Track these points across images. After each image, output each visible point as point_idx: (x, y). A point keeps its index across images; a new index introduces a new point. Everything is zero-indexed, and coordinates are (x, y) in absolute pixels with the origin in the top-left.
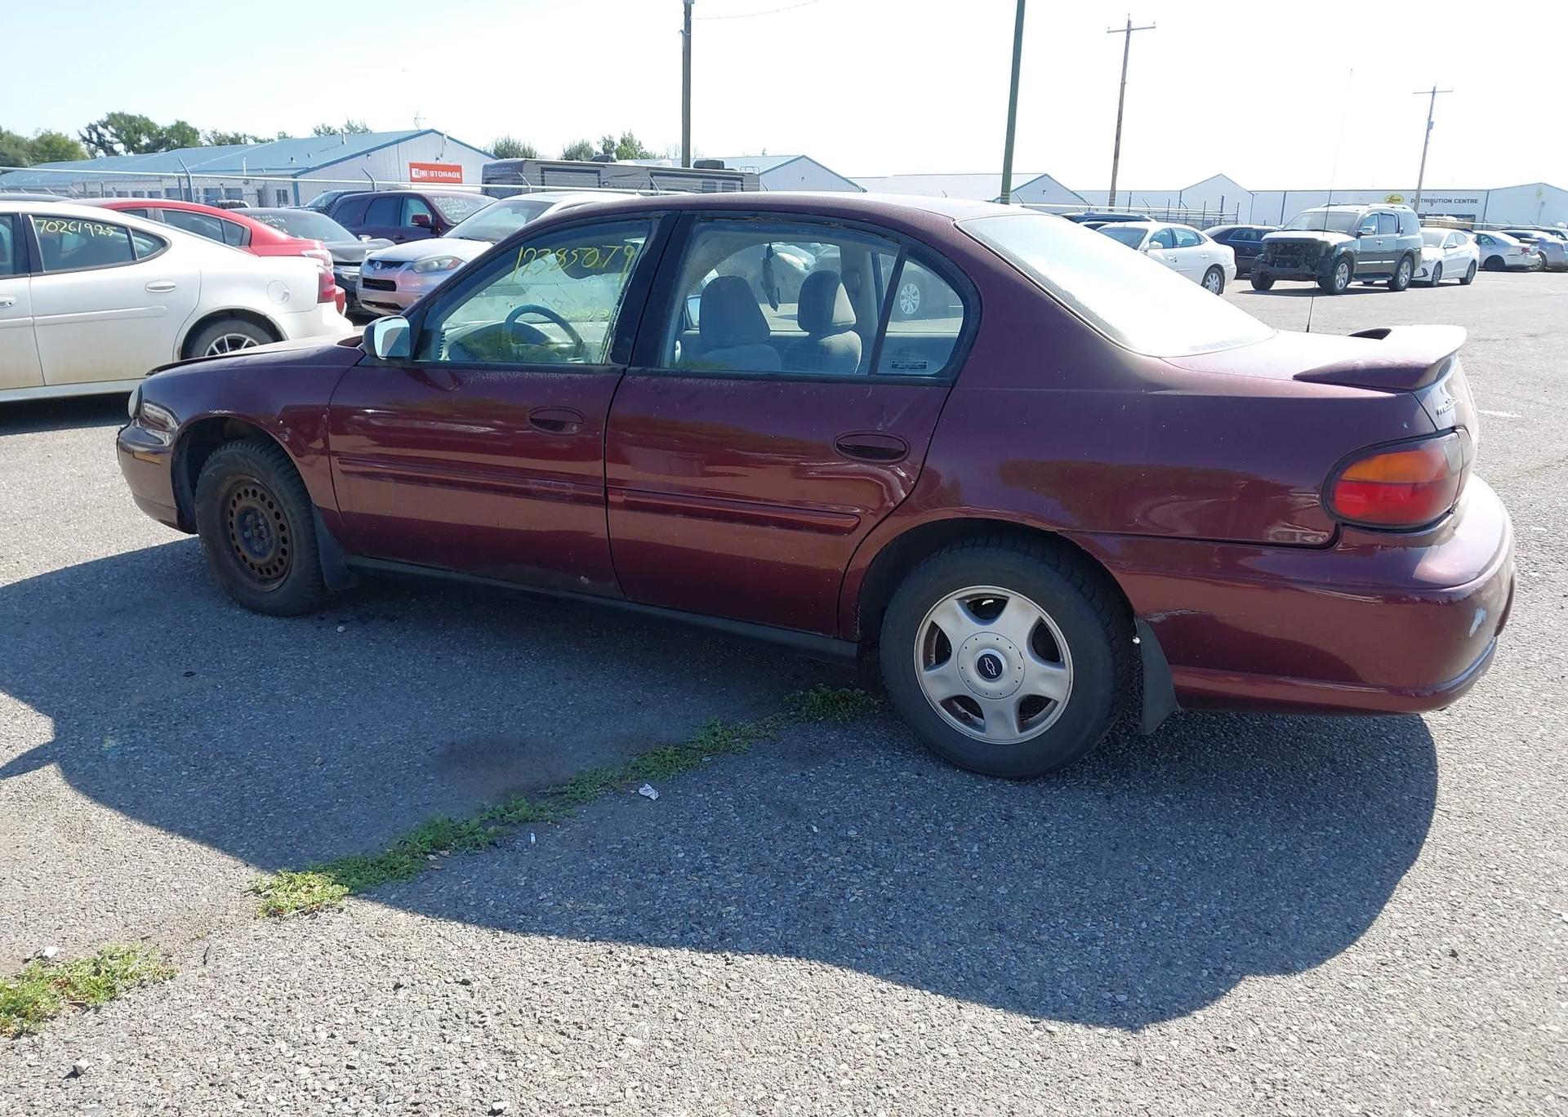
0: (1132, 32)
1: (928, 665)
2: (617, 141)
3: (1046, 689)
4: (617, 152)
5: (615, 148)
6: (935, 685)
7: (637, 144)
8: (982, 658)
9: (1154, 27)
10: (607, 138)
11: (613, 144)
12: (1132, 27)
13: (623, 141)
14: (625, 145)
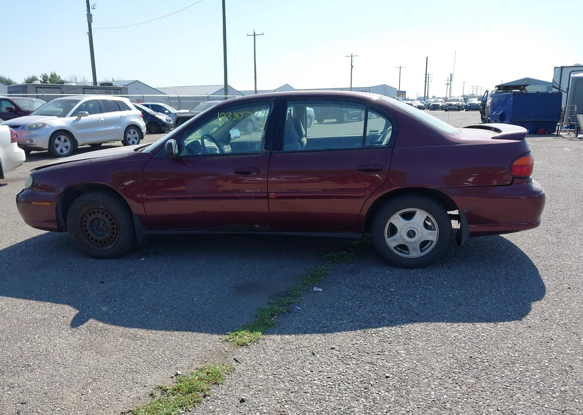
0: (256, 36)
1: (389, 237)
2: (49, 76)
3: (430, 238)
4: (49, 80)
5: (48, 78)
6: (392, 243)
7: (58, 77)
8: (409, 231)
9: (263, 34)
10: (44, 75)
11: (47, 77)
12: (256, 34)
13: (51, 76)
14: (53, 77)
